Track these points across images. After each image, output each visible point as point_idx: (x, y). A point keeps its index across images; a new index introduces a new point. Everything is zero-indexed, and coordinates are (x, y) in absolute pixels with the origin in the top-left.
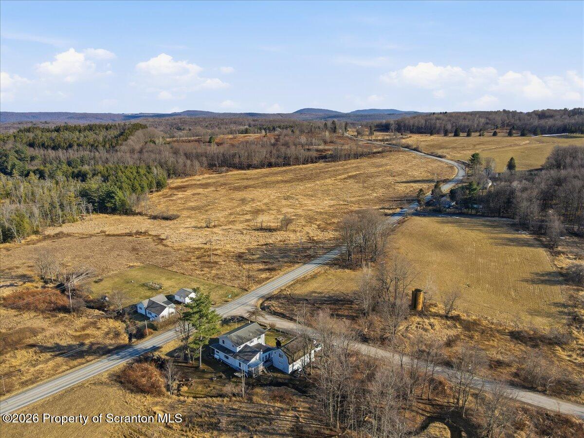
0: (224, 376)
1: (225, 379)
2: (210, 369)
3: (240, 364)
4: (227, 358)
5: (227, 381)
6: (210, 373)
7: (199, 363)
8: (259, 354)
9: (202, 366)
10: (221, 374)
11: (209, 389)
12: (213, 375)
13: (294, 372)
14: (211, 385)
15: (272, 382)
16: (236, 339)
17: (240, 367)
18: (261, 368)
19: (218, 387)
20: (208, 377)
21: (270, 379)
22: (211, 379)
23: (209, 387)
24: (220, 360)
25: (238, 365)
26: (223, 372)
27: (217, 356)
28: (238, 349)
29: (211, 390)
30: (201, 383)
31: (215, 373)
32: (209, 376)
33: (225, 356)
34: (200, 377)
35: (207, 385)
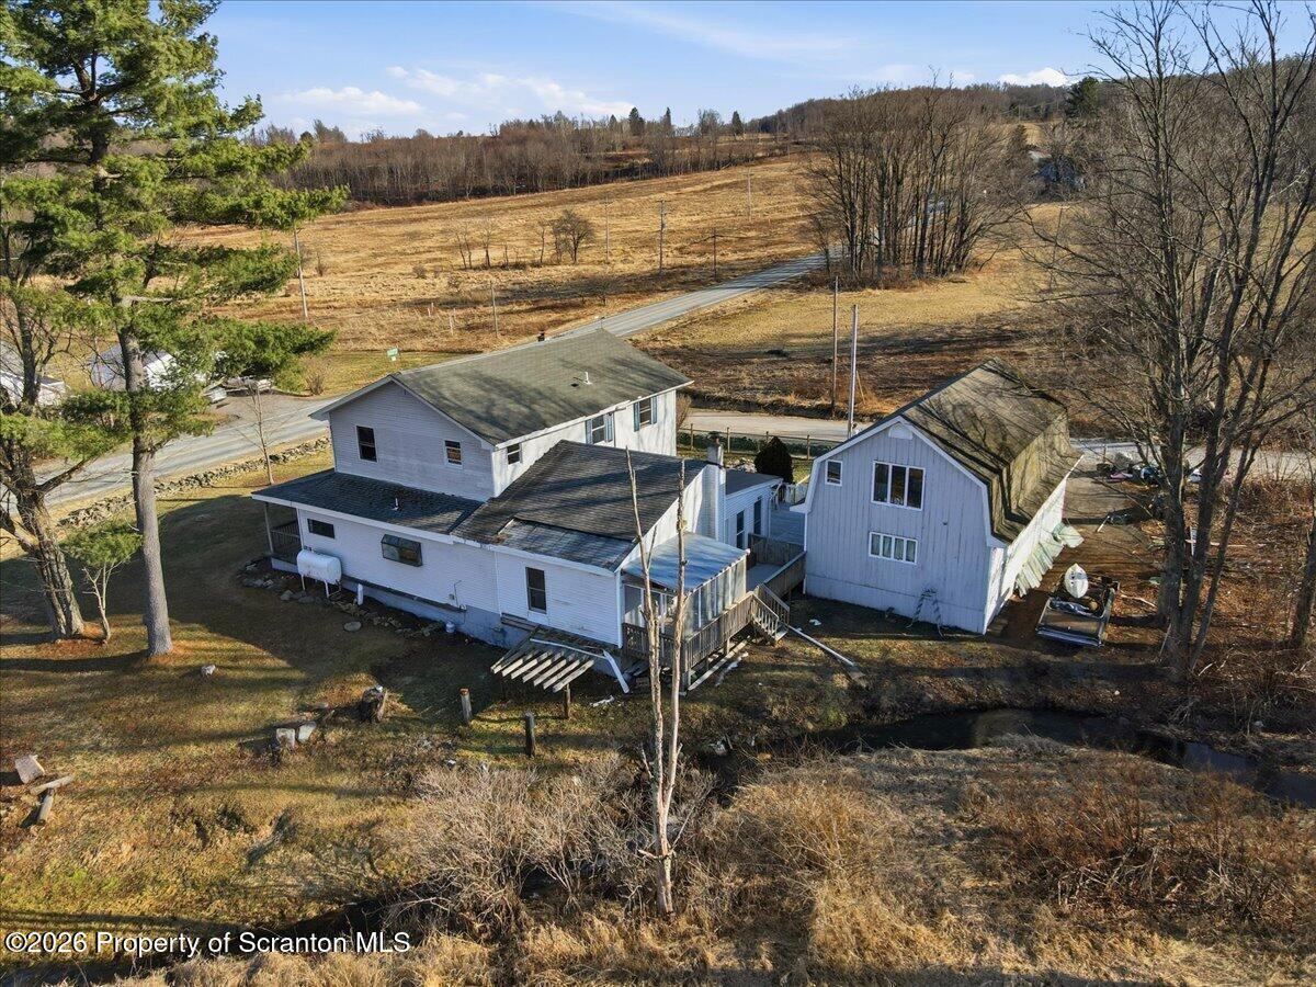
0: (390, 703)
1: (399, 724)
2: (259, 659)
3: (536, 579)
4: (409, 554)
5: (424, 742)
6: (251, 687)
7: (149, 622)
8: (698, 481)
9: (176, 645)
10: (360, 687)
11: (228, 844)
12: (283, 706)
13: (1020, 612)
14: (246, 799)
15: (873, 709)
16: (477, 392)
17: (536, 618)
18: (738, 595)
19: (328, 814)
20: (229, 724)
21: (840, 681)
22: (264, 746)
23: (233, 819)
24: (344, 589)
25: (514, 601)
26: (380, 674)
27: (323, 561)
28: (504, 475)
29: (255, 856)
30: (148, 789)
31: (306, 686)
32: (240, 712)
33: (389, 541)
34: (141, 732)
35: (206, 803)
